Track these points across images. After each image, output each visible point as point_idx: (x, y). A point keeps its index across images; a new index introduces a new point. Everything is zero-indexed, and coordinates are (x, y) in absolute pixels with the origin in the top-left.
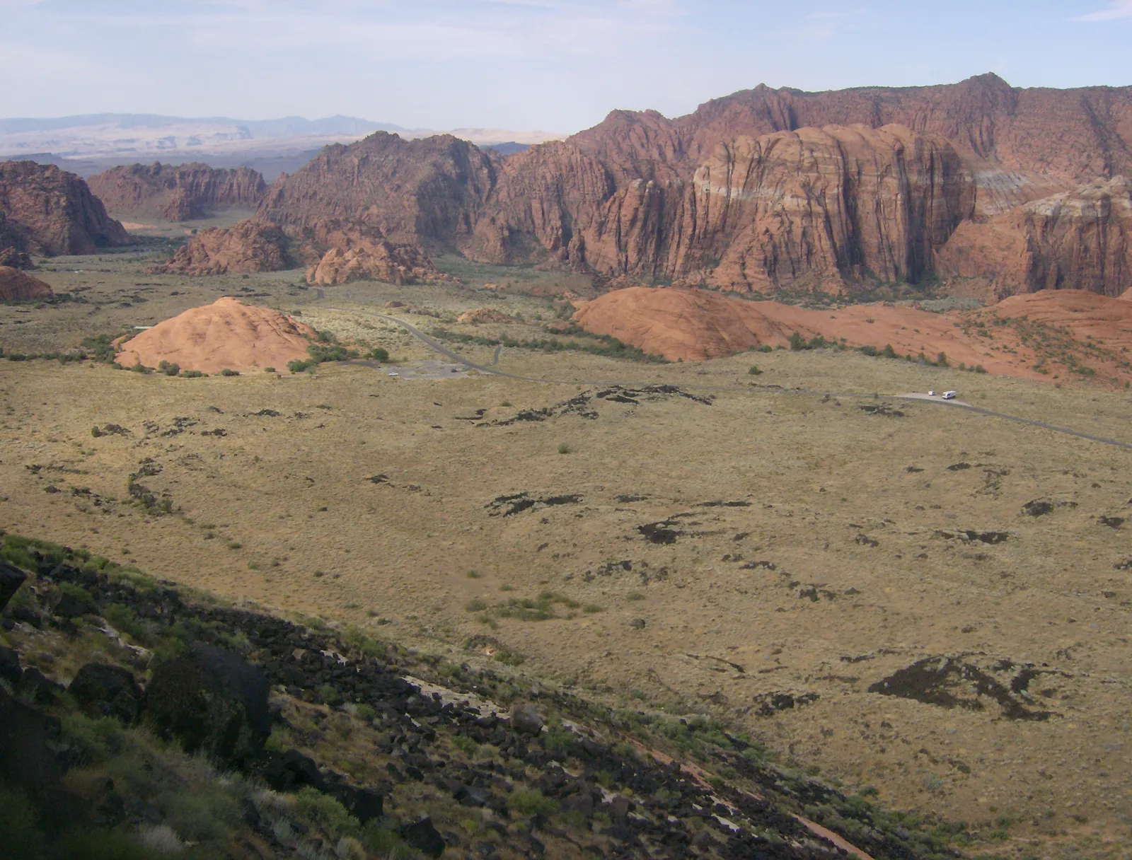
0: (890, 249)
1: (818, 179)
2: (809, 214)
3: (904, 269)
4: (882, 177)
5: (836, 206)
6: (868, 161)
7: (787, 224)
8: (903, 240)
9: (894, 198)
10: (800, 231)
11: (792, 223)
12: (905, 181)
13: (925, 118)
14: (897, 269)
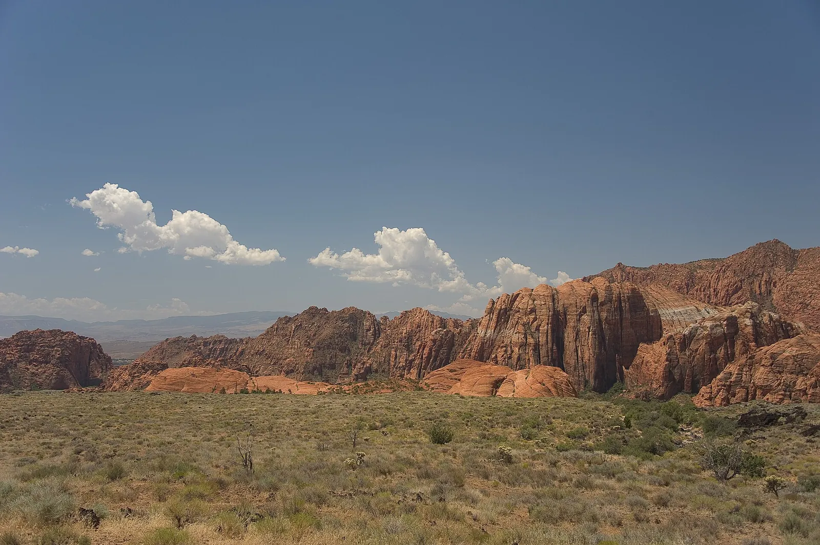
0: (584, 367)
1: (535, 319)
2: (524, 345)
3: (592, 382)
4: (580, 315)
5: (545, 339)
6: (571, 304)
7: (509, 352)
8: (592, 360)
9: (587, 330)
10: (516, 356)
11: (512, 352)
12: (596, 317)
13: (718, 278)
14: (586, 382)
